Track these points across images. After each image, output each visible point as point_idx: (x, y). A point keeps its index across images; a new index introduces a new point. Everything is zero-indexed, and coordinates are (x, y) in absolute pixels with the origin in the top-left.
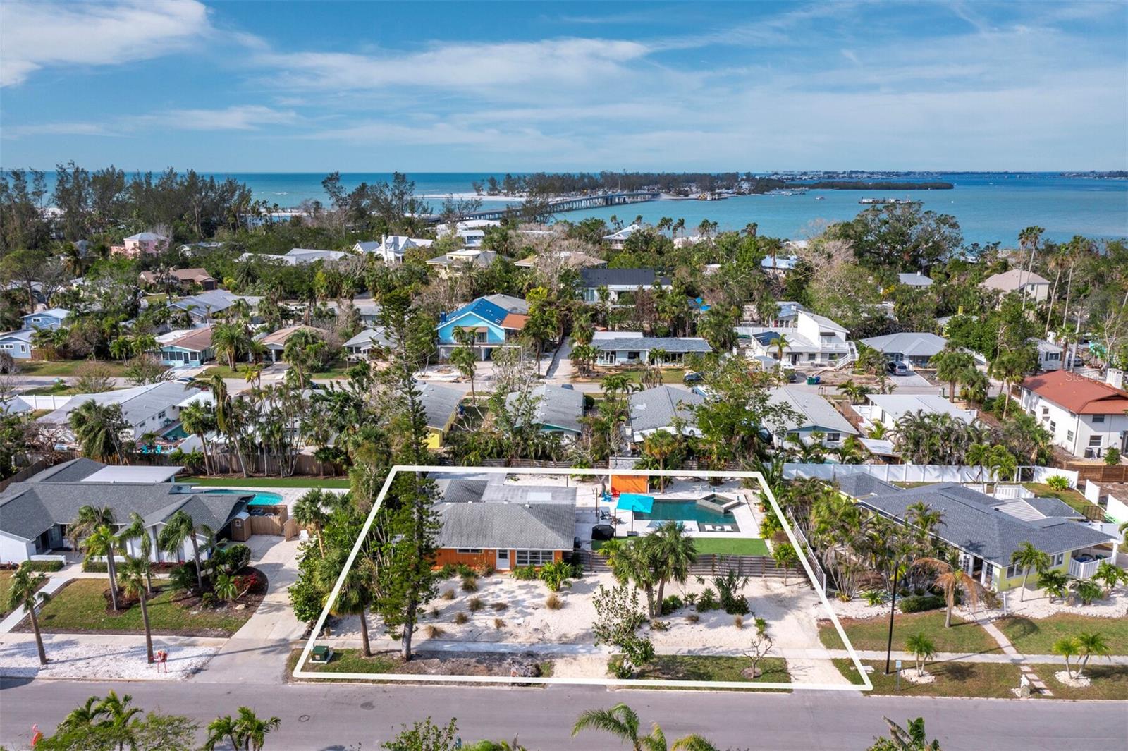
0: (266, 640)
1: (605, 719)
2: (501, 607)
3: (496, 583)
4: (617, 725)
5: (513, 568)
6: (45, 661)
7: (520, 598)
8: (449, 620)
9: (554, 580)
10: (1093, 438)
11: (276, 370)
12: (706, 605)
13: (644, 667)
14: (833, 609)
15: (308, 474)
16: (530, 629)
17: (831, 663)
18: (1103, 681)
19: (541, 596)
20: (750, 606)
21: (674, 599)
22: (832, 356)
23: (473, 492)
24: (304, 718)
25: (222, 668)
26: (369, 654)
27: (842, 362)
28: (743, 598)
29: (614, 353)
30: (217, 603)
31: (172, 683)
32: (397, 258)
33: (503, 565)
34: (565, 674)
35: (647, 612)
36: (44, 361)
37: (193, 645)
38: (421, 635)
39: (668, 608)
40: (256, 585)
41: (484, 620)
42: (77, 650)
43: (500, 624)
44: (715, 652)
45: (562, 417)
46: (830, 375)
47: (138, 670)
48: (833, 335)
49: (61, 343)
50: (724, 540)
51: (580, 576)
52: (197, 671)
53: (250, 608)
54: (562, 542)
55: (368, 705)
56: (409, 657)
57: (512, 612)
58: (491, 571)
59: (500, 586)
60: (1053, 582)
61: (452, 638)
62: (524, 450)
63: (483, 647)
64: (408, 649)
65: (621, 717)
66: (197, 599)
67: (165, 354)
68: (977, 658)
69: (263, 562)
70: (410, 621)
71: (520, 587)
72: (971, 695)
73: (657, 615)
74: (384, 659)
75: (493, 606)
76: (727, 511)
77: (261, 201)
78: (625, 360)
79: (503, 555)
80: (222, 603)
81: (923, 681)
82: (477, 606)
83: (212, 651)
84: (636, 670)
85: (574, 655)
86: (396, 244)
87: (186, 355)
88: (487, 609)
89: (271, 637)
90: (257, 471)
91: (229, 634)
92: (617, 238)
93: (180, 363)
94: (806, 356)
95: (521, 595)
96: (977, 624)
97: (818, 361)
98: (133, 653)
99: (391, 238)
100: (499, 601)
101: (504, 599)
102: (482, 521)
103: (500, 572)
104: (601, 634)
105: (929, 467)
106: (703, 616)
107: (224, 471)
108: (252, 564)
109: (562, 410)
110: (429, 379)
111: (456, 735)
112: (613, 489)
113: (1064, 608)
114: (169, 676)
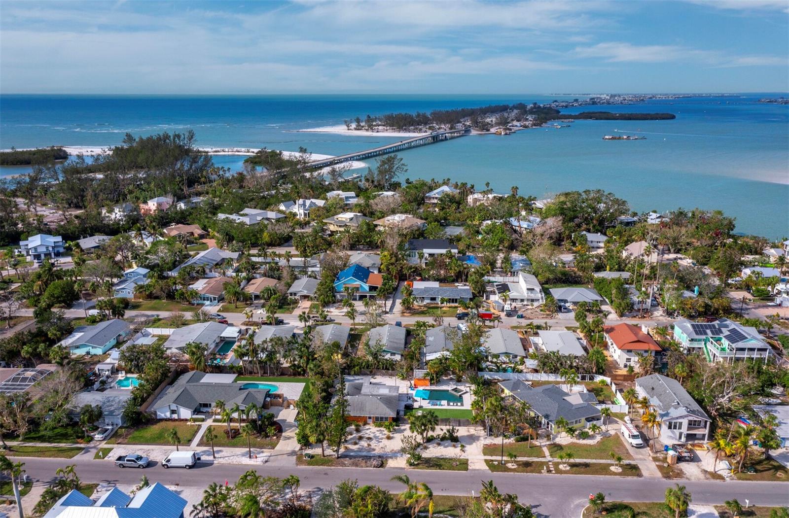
0: (287, 451)
1: (400, 479)
2: (369, 439)
3: (367, 429)
4: (403, 480)
5: (374, 422)
6: (214, 457)
7: (377, 435)
8: (351, 444)
9: (389, 428)
10: (627, 359)
11: (256, 306)
12: (443, 439)
13: (419, 462)
14: (490, 441)
15: (286, 375)
16: (380, 447)
17: (484, 461)
18: (575, 468)
19: (385, 434)
20: (459, 439)
21: (432, 436)
22: (532, 300)
23: (357, 389)
24: (306, 478)
25: (274, 461)
26: (324, 456)
27: (536, 304)
28: (457, 436)
29: (423, 298)
30: (267, 436)
31: (259, 465)
32: (305, 214)
33: (370, 421)
34: (391, 463)
35: (422, 442)
36: (141, 300)
37: (263, 452)
38: (342, 450)
39: (429, 440)
40: (280, 429)
41: (364, 443)
42: (223, 453)
43: (369, 445)
44: (444, 457)
45: (395, 345)
46: (529, 311)
47: (246, 461)
48: (533, 289)
49: (149, 292)
50: (456, 410)
51: (399, 426)
52: (266, 462)
53: (279, 438)
54: (392, 414)
55: (326, 474)
56: (338, 458)
57: (374, 441)
58: (365, 424)
59: (370, 430)
60: (571, 431)
61: (353, 451)
62: (378, 366)
63: (364, 454)
64: (338, 455)
65: (405, 478)
66: (258, 435)
67: (200, 298)
68: (535, 459)
69: (278, 419)
70: (339, 444)
71: (378, 431)
72: (527, 472)
73: (426, 442)
74: (329, 458)
75: (367, 438)
76: (460, 396)
77: (220, 167)
78: (429, 301)
79: (370, 418)
80: (268, 437)
81: (513, 467)
82: (361, 438)
83: (269, 455)
84: (416, 463)
85: (396, 457)
86: (304, 205)
87: (211, 298)
88: (365, 439)
89: (288, 449)
90: (265, 373)
91: (273, 448)
92: (434, 196)
93: (208, 303)
94: (519, 301)
95: (378, 434)
96: (540, 447)
97: (525, 303)
98: (243, 455)
99: (301, 201)
100: (370, 436)
101: (372, 436)
102: (362, 404)
103: (369, 424)
104: (403, 450)
105: (550, 374)
106: (442, 443)
107: (251, 373)
108: (275, 419)
109: (395, 341)
110: (332, 314)
111: (357, 484)
112: (415, 385)
113: (575, 440)
114: (258, 463)
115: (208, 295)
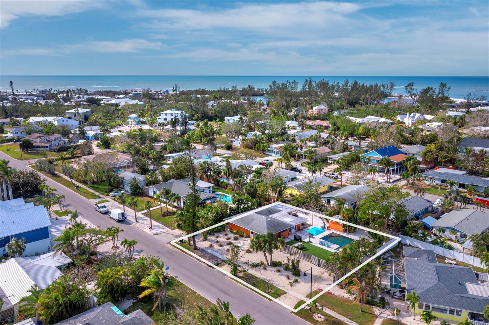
6: (136, 221)
11: (299, 162)
21: (279, 262)
25: (161, 236)
29: (434, 178)
34: (223, 268)
38: (207, 245)
42: (145, 222)
43: (228, 250)
52: (157, 234)
56: (196, 249)
58: (248, 237)
64: (195, 246)
67: (271, 151)
74: (191, 247)
78: (439, 183)
79: (252, 233)
81: (318, 319)
87: (276, 152)
91: (173, 229)
93: (274, 155)
112: (328, 227)
114: (150, 233)
115: (274, 150)
